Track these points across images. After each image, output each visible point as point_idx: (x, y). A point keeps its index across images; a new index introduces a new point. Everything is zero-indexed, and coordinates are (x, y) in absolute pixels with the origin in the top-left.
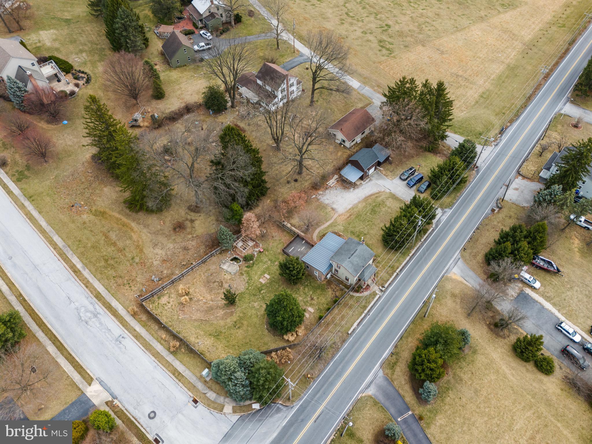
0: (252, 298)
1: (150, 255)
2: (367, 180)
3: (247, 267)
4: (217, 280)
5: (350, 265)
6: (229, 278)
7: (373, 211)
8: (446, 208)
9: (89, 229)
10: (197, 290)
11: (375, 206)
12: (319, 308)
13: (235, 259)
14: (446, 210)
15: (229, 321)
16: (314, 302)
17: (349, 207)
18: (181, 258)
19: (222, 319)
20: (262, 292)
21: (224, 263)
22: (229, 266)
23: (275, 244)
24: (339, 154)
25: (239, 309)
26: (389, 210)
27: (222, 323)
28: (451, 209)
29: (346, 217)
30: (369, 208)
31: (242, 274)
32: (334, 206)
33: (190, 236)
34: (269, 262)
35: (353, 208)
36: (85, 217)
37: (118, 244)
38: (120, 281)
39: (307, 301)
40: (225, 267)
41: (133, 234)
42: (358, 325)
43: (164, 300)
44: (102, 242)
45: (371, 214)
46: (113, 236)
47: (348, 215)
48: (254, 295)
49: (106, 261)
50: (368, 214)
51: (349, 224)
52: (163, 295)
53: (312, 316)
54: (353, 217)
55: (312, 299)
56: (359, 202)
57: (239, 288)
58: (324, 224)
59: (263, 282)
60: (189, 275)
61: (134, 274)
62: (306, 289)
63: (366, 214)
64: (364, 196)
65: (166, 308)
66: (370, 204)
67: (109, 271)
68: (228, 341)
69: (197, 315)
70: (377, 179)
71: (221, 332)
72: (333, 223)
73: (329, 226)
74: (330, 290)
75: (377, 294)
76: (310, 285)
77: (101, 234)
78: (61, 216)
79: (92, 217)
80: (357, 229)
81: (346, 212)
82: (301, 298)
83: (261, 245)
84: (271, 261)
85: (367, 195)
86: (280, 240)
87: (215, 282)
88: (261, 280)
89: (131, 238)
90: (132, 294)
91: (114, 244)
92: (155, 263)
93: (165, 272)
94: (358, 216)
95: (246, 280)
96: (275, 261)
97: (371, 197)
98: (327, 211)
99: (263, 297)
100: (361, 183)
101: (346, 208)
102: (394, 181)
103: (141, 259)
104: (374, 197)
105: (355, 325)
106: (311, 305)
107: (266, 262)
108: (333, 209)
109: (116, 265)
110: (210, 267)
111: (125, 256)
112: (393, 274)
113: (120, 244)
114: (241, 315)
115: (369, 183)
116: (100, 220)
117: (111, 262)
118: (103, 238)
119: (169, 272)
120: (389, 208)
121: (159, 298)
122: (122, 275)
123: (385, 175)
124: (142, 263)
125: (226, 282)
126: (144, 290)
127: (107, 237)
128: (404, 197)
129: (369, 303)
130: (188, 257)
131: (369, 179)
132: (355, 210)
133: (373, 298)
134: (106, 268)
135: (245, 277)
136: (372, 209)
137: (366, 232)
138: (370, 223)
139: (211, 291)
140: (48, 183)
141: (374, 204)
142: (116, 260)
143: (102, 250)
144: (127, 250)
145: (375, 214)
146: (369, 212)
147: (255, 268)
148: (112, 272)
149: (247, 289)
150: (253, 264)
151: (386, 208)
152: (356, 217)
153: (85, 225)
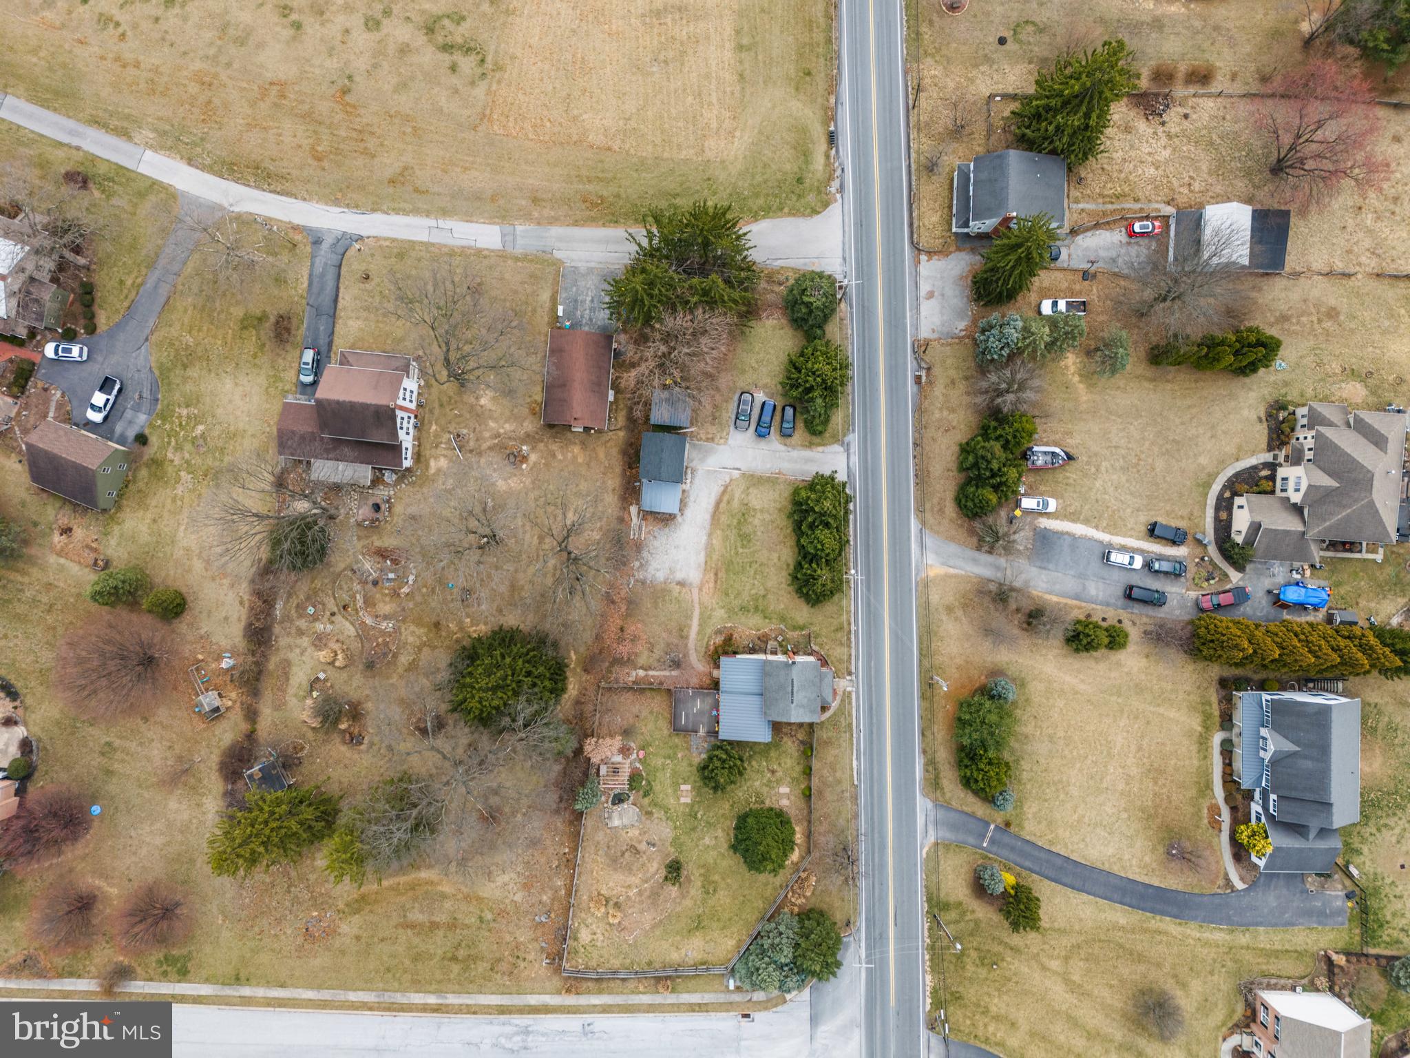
0: (694, 835)
1: (498, 894)
2: (689, 476)
3: (645, 796)
4: (624, 848)
5: (801, 711)
6: (637, 833)
7: (745, 538)
8: (844, 435)
9: (376, 940)
10: (611, 884)
11: (739, 523)
12: (793, 779)
13: (619, 799)
14: (846, 439)
15: (695, 890)
16: (780, 774)
17: (702, 558)
18: (543, 860)
19: (683, 897)
20: (699, 816)
21: (609, 818)
22: (621, 817)
23: (651, 726)
24: (602, 455)
25: (691, 864)
26: (767, 517)
27: (688, 903)
28: (854, 431)
29: (712, 585)
30: (732, 535)
31: (649, 813)
32: (679, 576)
33: (519, 817)
34: (668, 761)
35: (708, 556)
36: (344, 928)
37: (438, 919)
38: (504, 966)
39: (770, 781)
40: (616, 822)
41: (439, 888)
42: (858, 758)
43: (584, 936)
44: (416, 941)
45: (743, 546)
46: (417, 916)
47: (712, 575)
48: (694, 829)
49: (454, 959)
50: (741, 550)
51: (727, 595)
52: (577, 931)
53: (793, 798)
54: (722, 574)
55: (773, 772)
56: (710, 535)
57: (663, 836)
58: (690, 627)
59: (688, 800)
60: (580, 874)
61: (508, 938)
62: (754, 763)
63: (737, 554)
64: (708, 517)
65: (599, 944)
66: (729, 526)
67: (476, 969)
68: (719, 920)
69: (648, 918)
70: (702, 460)
71: (699, 916)
72: (701, 614)
73: (700, 625)
74: (785, 739)
75: (850, 693)
76: (755, 753)
77: (401, 931)
78: (317, 962)
79: (356, 919)
80: (746, 597)
81: (704, 575)
82: (757, 784)
83: (633, 745)
84: (669, 757)
85: (711, 508)
86: (651, 712)
87: (623, 854)
88: (683, 800)
89: (444, 896)
90: (539, 966)
91: (434, 926)
92: (518, 897)
93: (545, 898)
94: (728, 565)
95: (664, 818)
96: (675, 754)
97: (721, 510)
98: (675, 594)
99: (708, 822)
100: (684, 491)
101: (699, 566)
102: (730, 442)
103: (491, 910)
104: (723, 505)
105: (855, 763)
106: (779, 782)
107: (663, 764)
108: (681, 584)
109: (472, 952)
110: (596, 838)
111: (468, 927)
112: (849, 639)
113: (441, 918)
114: (702, 871)
115: (697, 481)
116: (371, 911)
117: (462, 953)
118: (409, 931)
119: (550, 893)
120: (762, 511)
121: (576, 939)
122: (497, 955)
123: (707, 440)
124: (502, 913)
125: (640, 842)
126: (544, 944)
127: (412, 926)
128: (768, 466)
129: (850, 715)
130: (551, 850)
131: (689, 471)
132: (715, 557)
133: (850, 703)
134: (466, 969)
135: (658, 814)
136: (740, 536)
137: (762, 592)
138: (755, 566)
139: (630, 869)
140: (225, 934)
141: (735, 522)
142: (463, 945)
143: (432, 951)
144: (459, 916)
145: (749, 541)
146: (739, 545)
147: (657, 787)
148: (482, 967)
149: (676, 828)
150: (649, 783)
151: (759, 515)
152: (727, 571)
153: (363, 940)
